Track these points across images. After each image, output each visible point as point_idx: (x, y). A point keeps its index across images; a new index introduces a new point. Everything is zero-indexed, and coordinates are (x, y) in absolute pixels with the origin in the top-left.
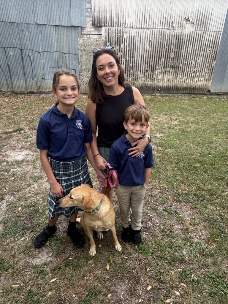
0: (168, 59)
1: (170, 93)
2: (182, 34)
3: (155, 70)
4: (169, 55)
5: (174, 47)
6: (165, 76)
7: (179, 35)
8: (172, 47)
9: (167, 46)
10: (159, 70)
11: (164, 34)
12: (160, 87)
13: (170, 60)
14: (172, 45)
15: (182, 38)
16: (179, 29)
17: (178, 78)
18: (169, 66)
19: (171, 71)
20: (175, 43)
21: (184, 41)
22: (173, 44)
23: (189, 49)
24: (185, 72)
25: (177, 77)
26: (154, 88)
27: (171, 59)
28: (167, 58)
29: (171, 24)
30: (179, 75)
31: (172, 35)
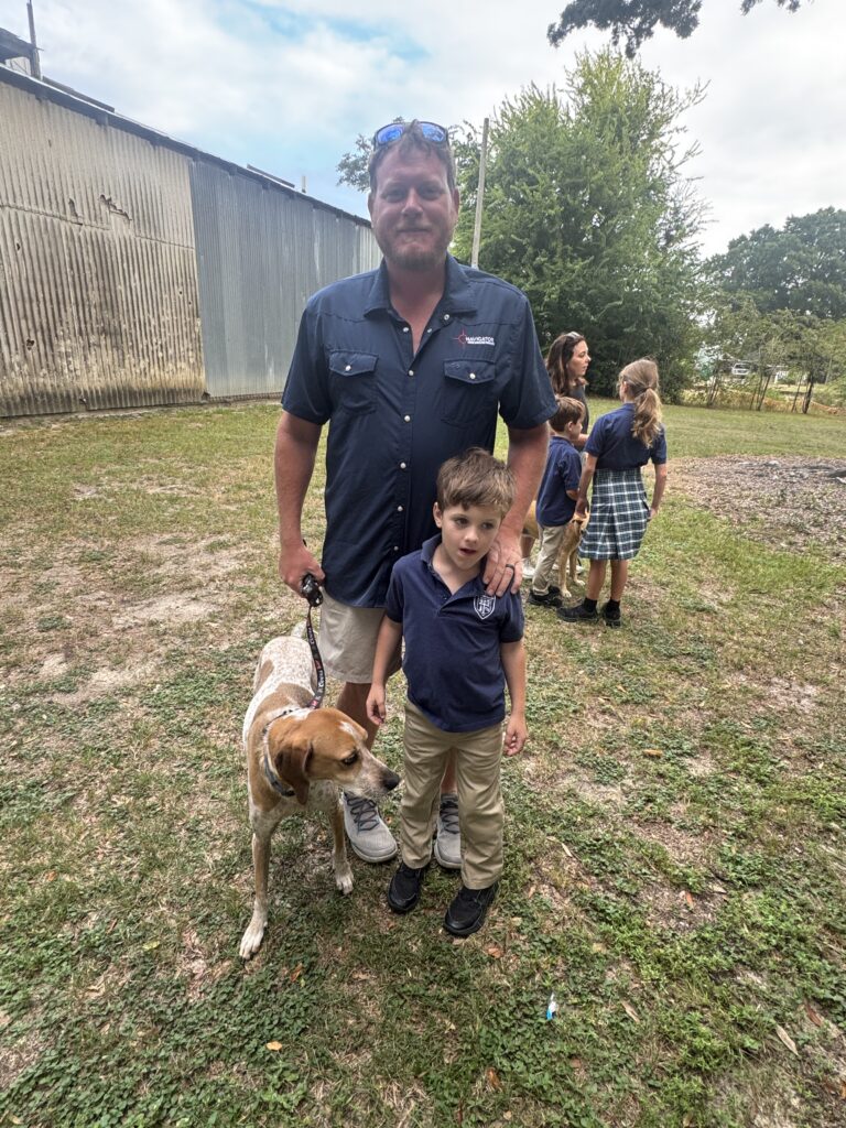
0: (87, 309)
1: (116, 409)
2: (105, 240)
3: (55, 341)
4: (85, 296)
5: (94, 275)
6: (91, 360)
7: (98, 241)
8: (88, 272)
9: (72, 268)
10: (68, 342)
11: (54, 230)
12: (85, 392)
13: (93, 311)
14: (87, 267)
15: (107, 249)
16: (94, 223)
17: (127, 365)
18: (95, 330)
19: (103, 343)
20: (91, 261)
21: (114, 258)
22: (90, 265)
23: (133, 285)
24: (140, 346)
25: (124, 360)
26: (68, 396)
27: (95, 307)
28: (81, 303)
29: (68, 207)
30: (127, 356)
31: (79, 238)
